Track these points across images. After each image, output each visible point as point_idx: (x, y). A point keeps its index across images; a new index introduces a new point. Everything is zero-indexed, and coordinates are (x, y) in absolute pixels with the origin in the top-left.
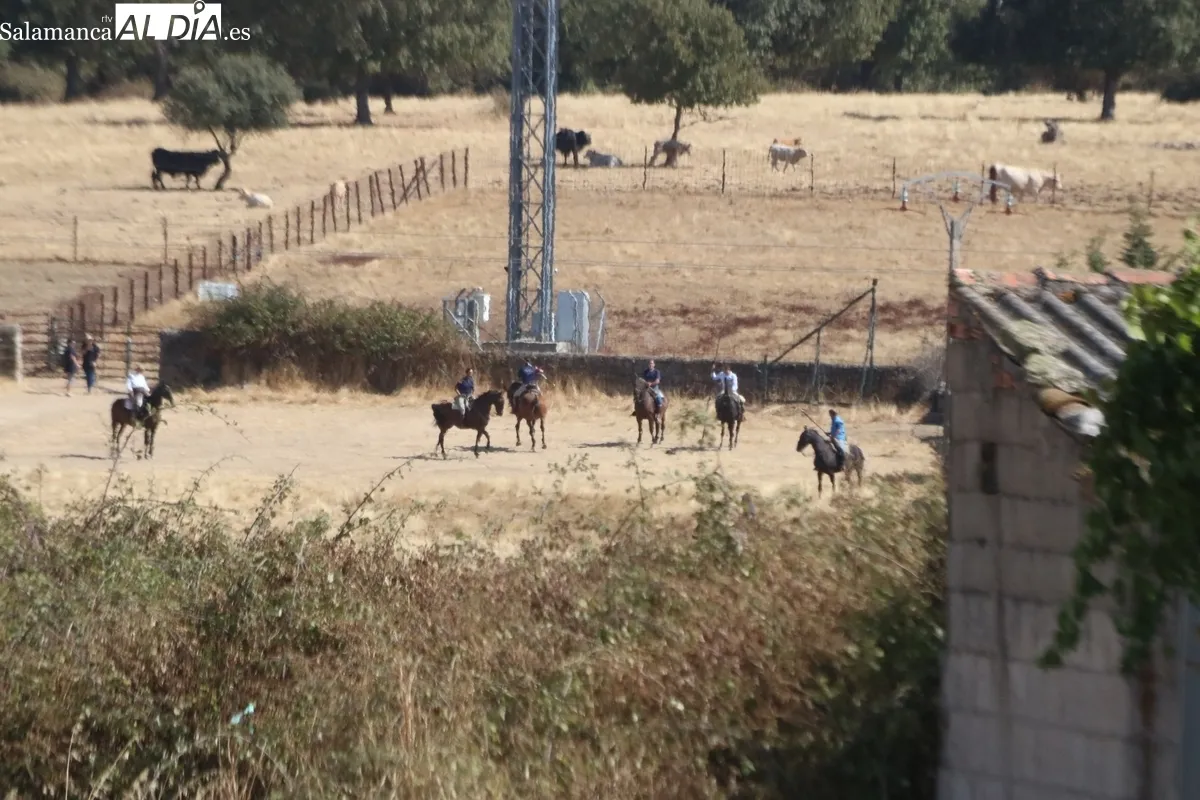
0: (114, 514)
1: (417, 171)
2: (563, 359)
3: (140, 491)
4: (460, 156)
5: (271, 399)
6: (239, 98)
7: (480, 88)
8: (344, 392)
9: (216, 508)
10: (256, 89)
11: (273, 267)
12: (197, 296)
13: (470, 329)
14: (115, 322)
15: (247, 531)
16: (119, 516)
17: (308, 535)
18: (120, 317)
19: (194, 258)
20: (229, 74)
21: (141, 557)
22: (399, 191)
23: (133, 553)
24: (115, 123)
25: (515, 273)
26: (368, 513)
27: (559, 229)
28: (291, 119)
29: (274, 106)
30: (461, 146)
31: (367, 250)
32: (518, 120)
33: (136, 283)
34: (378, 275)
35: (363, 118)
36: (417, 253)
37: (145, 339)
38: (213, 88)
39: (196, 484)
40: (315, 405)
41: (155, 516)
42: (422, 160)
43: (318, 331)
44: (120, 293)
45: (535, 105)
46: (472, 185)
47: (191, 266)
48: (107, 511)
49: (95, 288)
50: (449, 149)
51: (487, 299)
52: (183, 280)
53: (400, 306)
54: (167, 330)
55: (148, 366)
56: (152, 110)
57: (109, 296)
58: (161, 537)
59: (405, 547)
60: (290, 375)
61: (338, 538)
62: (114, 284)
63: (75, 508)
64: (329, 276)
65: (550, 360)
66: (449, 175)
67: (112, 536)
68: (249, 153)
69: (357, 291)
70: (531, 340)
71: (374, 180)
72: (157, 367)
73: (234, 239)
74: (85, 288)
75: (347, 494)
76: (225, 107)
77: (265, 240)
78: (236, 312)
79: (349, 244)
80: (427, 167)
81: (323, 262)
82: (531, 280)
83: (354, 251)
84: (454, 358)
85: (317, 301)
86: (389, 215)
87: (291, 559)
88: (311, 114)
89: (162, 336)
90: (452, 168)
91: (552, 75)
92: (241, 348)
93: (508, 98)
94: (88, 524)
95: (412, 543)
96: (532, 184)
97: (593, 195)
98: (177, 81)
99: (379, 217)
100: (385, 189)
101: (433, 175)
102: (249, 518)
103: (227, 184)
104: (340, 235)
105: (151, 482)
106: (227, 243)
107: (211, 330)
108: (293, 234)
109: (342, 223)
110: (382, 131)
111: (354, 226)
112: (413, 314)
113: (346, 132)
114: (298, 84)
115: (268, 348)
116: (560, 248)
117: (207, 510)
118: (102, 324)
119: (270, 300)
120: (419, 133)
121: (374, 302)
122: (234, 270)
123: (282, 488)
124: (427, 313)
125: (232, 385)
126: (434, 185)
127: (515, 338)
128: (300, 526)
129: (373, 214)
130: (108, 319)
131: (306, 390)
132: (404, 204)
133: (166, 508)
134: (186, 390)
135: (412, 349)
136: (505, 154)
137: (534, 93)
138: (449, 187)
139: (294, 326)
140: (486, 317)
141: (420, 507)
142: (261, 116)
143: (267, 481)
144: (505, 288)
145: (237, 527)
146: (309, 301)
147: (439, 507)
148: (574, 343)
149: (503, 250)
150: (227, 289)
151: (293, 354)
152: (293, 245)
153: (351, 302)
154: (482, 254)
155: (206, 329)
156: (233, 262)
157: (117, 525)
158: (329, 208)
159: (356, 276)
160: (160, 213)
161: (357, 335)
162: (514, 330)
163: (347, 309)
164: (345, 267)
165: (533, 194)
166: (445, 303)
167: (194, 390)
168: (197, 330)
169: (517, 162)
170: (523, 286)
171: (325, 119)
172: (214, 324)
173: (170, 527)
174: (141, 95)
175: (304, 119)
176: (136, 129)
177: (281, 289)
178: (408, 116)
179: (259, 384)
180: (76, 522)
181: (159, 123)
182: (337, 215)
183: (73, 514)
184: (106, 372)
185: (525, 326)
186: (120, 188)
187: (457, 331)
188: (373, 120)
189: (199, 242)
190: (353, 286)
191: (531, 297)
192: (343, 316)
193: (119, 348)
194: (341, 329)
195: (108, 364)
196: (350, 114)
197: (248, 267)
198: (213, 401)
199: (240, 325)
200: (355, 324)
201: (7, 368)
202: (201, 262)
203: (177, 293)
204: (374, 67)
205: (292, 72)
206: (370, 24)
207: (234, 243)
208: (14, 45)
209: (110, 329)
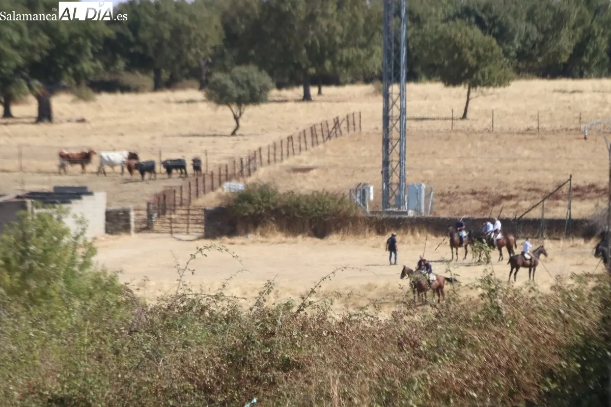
0: (183, 302)
1: (336, 124)
2: (411, 219)
3: (195, 290)
4: (357, 116)
5: (262, 242)
6: (243, 88)
7: (367, 81)
8: (300, 237)
9: (235, 297)
10: (252, 83)
11: (262, 174)
12: (223, 189)
13: (364, 205)
14: (181, 205)
15: (251, 309)
16: (185, 304)
17: (283, 310)
18: (184, 202)
19: (222, 170)
20: (238, 75)
21: (197, 323)
22: (326, 134)
23: (193, 321)
24: (180, 102)
25: (386, 175)
26: (312, 299)
27: (408, 152)
28: (269, 98)
29: (261, 92)
30: (357, 111)
31: (310, 165)
32: (386, 96)
33: (192, 183)
34: (315, 177)
35: (307, 97)
36: (336, 166)
37: (196, 213)
38: (230, 83)
39: (224, 286)
40: (285, 244)
41: (203, 302)
42: (337, 118)
43: (286, 207)
44: (184, 189)
45: (395, 89)
46: (363, 130)
47: (220, 175)
48: (179, 300)
49: (171, 187)
50: (352, 112)
51: (372, 188)
52: (216, 182)
53: (327, 193)
54: (208, 208)
55: (198, 226)
56: (198, 95)
57: (178, 191)
58: (207, 314)
59: (333, 315)
60: (272, 230)
61: (298, 311)
62: (181, 184)
63: (162, 299)
64: (291, 178)
65: (404, 220)
66: (351, 126)
67: (182, 313)
68: (249, 116)
69: (305, 186)
70: (395, 209)
71: (313, 129)
72: (203, 226)
73: (241, 160)
74: (166, 187)
75: (302, 290)
76: (236, 92)
77: (258, 160)
78: (244, 197)
79: (301, 161)
80: (340, 122)
81: (287, 171)
82: (395, 178)
83: (304, 165)
84: (355, 220)
85: (285, 191)
86: (321, 146)
87: (274, 323)
88: (280, 96)
89: (205, 210)
90: (352, 121)
91: (403, 73)
92: (246, 216)
93: (381, 86)
94: (169, 307)
95: (336, 313)
96: (394, 129)
97: (426, 134)
98: (212, 80)
99: (316, 147)
100: (319, 133)
101: (343, 125)
102: (252, 303)
103: (238, 132)
104: (296, 157)
105: (201, 285)
106: (238, 162)
107: (231, 207)
108: (272, 157)
109: (297, 151)
110: (317, 104)
111: (303, 152)
112: (334, 197)
113: (299, 105)
114: (273, 81)
115: (261, 215)
116: (409, 162)
117: (231, 299)
118: (175, 205)
119: (261, 191)
120: (336, 105)
121: (313, 192)
122: (242, 175)
123: (269, 287)
124: (341, 196)
125: (242, 235)
126: (344, 132)
127: (386, 208)
128: (279, 306)
129: (313, 145)
130: (178, 203)
131: (280, 237)
132: (328, 140)
133: (209, 298)
134: (218, 238)
135: (334, 215)
136: (380, 115)
137: (394, 82)
138: (352, 132)
139: (274, 205)
140: (372, 198)
141: (339, 295)
142: (255, 97)
143: (261, 284)
144: (381, 182)
145: (246, 306)
146: (281, 192)
147: (350, 295)
148: (417, 210)
149: (379, 162)
150: (238, 186)
151: (273, 219)
152: (272, 163)
153: (303, 192)
154: (368, 165)
155: (229, 207)
156: (242, 171)
157: (184, 308)
158: (290, 143)
159: (305, 178)
160: (204, 147)
161: (305, 209)
162: (386, 203)
163: (301, 195)
164: (299, 174)
165: (395, 134)
166: (350, 191)
167: (223, 238)
168: (224, 207)
169: (386, 119)
170: (390, 180)
171: (287, 98)
172: (232, 203)
173: (212, 308)
174: (192, 87)
175: (276, 98)
176: (191, 105)
177: (266, 186)
178: (329, 96)
179: (256, 234)
180: (163, 306)
181: (203, 101)
182: (294, 147)
183: (162, 302)
184: (178, 230)
185: (392, 201)
186: (183, 136)
187: (357, 206)
188: (312, 98)
189: (224, 162)
191: (395, 188)
192: (298, 199)
193: (184, 217)
194: (297, 206)
195: (178, 225)
196: (300, 96)
197: (249, 175)
198: (232, 244)
199: (246, 204)
200: (304, 203)
201: (126, 229)
202: (225, 172)
203: (213, 189)
204: (312, 71)
205: (271, 74)
206: (310, 49)
207: (242, 162)
208: (127, 63)
209: (179, 207)
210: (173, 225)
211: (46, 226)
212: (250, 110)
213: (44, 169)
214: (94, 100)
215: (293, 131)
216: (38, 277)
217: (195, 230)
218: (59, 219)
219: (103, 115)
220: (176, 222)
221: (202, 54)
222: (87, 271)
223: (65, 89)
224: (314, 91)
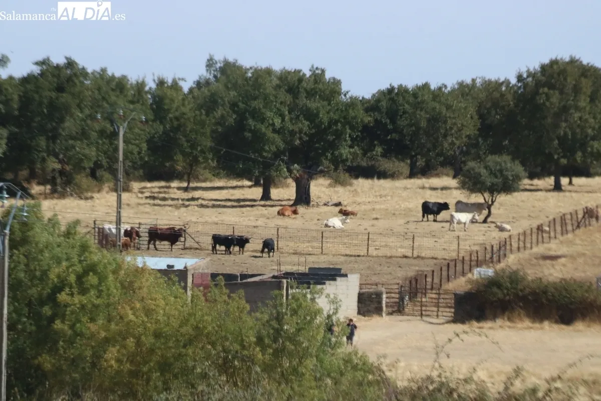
0: (432, 384)
1: (585, 213)
3: (445, 373)
5: (509, 327)
6: (496, 177)
8: (546, 324)
9: (483, 381)
10: (505, 173)
11: (512, 261)
12: (473, 275)
14: (432, 289)
15: (499, 393)
17: (530, 395)
18: (434, 286)
19: (472, 256)
20: (491, 164)
22: (575, 224)
24: (435, 189)
26: (558, 384)
28: (522, 187)
29: (513, 180)
31: (559, 253)
33: (443, 268)
34: (564, 265)
35: (558, 187)
36: (584, 255)
37: (446, 296)
38: (483, 171)
39: (474, 370)
40: (532, 330)
41: (453, 386)
42: (587, 208)
43: (534, 293)
44: (435, 273)
47: (471, 261)
48: (429, 383)
49: (423, 271)
52: (467, 267)
53: (575, 281)
54: (458, 292)
55: (448, 310)
56: (453, 183)
57: (430, 275)
58: (456, 396)
60: (519, 315)
61: (544, 397)
62: (432, 269)
63: (413, 381)
64: (540, 265)
67: (431, 395)
68: (501, 204)
69: (554, 273)
71: (563, 218)
72: (453, 310)
73: (492, 247)
74: (418, 271)
75: (547, 375)
76: (489, 181)
77: (508, 247)
78: (493, 283)
79: (550, 249)
81: (536, 258)
83: (552, 253)
85: (534, 278)
86: (570, 236)
88: (532, 185)
89: (455, 295)
92: (495, 301)
94: (419, 389)
98: (466, 168)
99: (565, 236)
100: (568, 222)
102: (500, 388)
103: (489, 220)
104: (546, 245)
106: (489, 248)
107: (480, 292)
108: (522, 244)
109: (546, 240)
110: (567, 194)
111: (553, 241)
112: (581, 285)
113: (550, 195)
114: (525, 170)
115: (509, 302)
117: (479, 383)
118: (426, 289)
119: (510, 278)
120: (586, 195)
121: (561, 279)
122: (492, 262)
123: (518, 373)
124: (588, 284)
125: (491, 320)
129: (562, 234)
130: (429, 287)
131: (527, 323)
132: (577, 229)
133: (459, 381)
134: (467, 322)
135: (581, 303)
139: (521, 290)
142: (508, 186)
143: (509, 369)
145: (494, 391)
146: (530, 278)
150: (488, 272)
151: (521, 305)
152: (522, 250)
153: (551, 279)
155: (478, 292)
156: (492, 258)
157: (434, 390)
158: (540, 233)
159: (553, 266)
160: (456, 234)
161: (553, 296)
163: (549, 283)
164: (548, 262)
166: (597, 279)
167: (471, 322)
168: (473, 291)
171: (539, 187)
172: (482, 288)
173: (460, 391)
174: (447, 175)
175: (528, 187)
176: (446, 191)
177: (515, 273)
178: (580, 186)
179: (504, 319)
181: (456, 188)
182: (544, 236)
184: (428, 313)
188: (563, 188)
189: (475, 248)
190: (552, 271)
192: (546, 286)
193: (434, 301)
194: (545, 292)
195: (428, 308)
196: (551, 185)
197: (499, 261)
198: (480, 328)
199: (495, 290)
200: (553, 290)
201: (378, 311)
202: (476, 258)
203: (463, 274)
204: (564, 161)
205: (523, 164)
206: (562, 140)
207: (492, 250)
208: (383, 149)
209: (429, 291)
210: (424, 308)
211: (300, 306)
212: (502, 199)
213: (299, 250)
214: (351, 185)
215: (543, 220)
216: (291, 355)
217: (445, 314)
218: (313, 300)
219: (359, 199)
220: (426, 306)
221: (457, 143)
222: (339, 351)
223: (323, 173)
224: (564, 181)
